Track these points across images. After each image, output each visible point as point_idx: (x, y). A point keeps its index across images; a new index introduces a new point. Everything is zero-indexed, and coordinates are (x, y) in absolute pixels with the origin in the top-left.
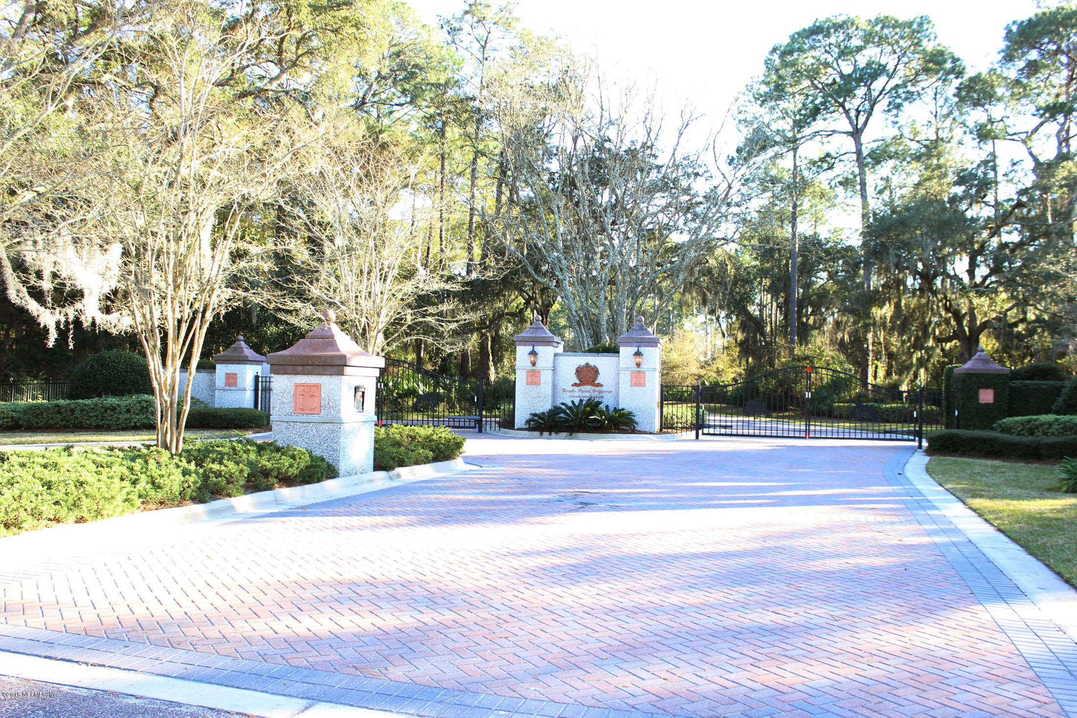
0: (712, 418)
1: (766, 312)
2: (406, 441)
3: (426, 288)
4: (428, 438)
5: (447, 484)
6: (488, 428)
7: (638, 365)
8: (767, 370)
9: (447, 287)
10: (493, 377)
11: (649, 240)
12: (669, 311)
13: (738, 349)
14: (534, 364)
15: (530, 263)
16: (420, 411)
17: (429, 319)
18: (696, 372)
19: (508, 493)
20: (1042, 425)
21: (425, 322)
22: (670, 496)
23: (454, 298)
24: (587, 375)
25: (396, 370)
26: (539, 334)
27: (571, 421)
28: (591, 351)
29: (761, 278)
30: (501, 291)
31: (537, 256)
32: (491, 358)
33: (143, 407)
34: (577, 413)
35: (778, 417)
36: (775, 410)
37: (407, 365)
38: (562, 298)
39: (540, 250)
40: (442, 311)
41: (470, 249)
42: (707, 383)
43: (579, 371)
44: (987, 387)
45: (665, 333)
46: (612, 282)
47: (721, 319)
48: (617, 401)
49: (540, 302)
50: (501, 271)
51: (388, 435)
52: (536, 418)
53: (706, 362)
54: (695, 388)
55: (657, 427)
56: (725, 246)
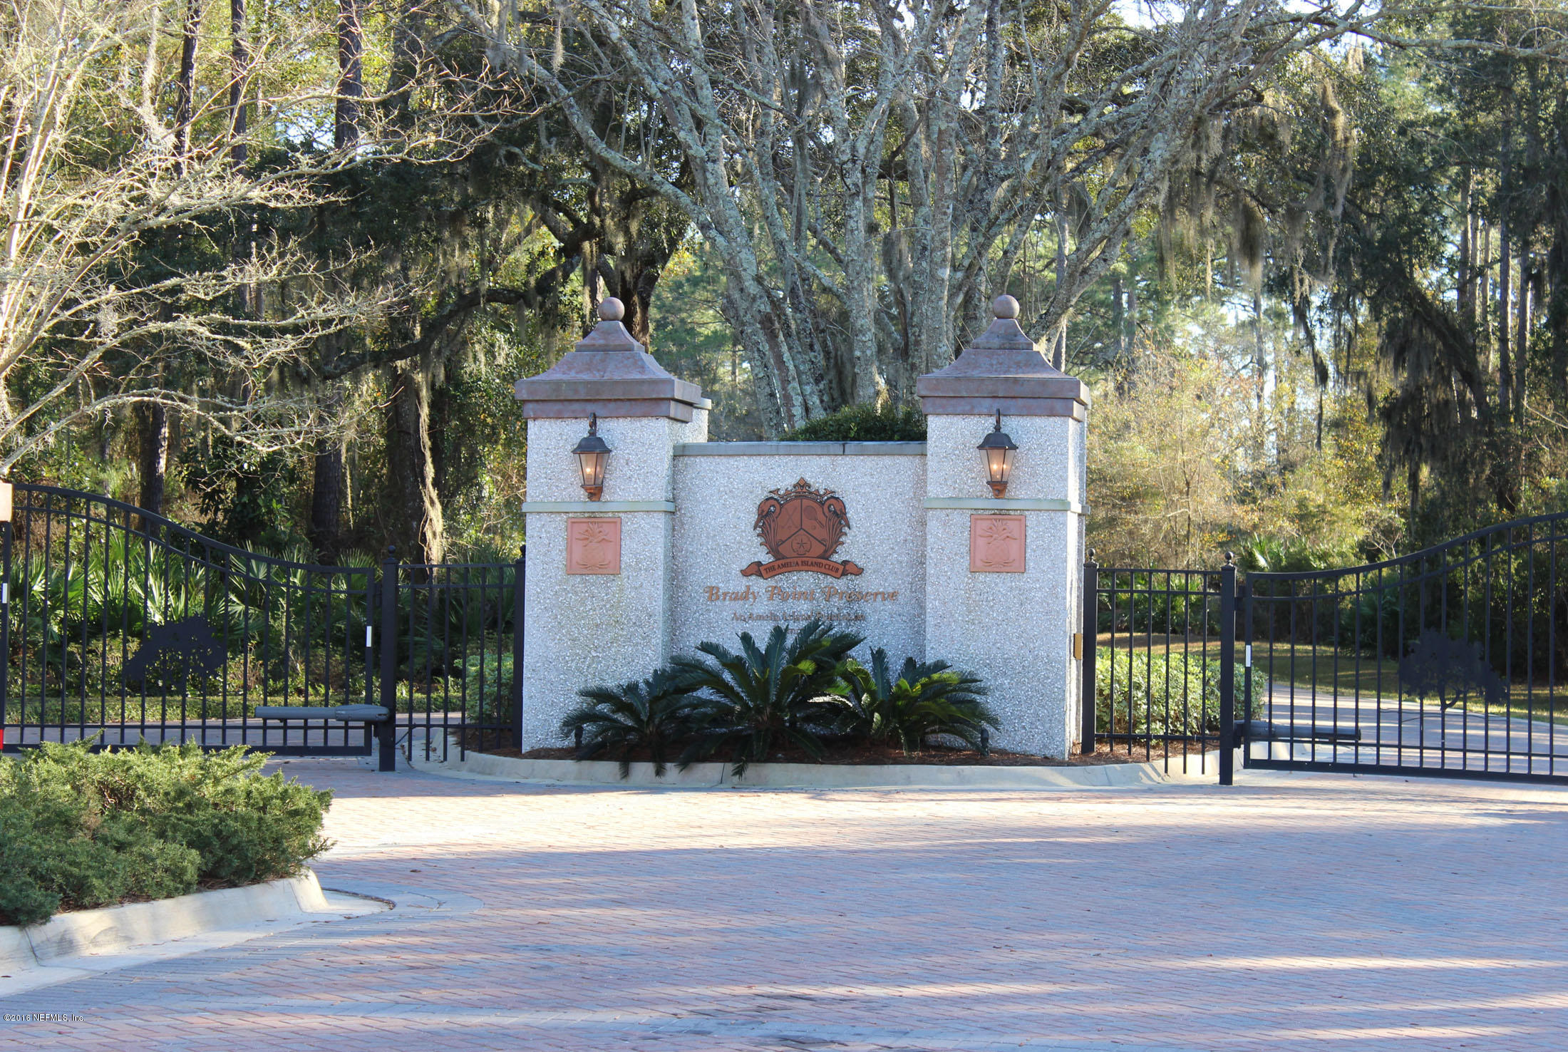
0: (1281, 699)
1: (1484, 294)
2: (93, 811)
3: (176, 200)
4: (183, 797)
5: (258, 973)
6: (418, 751)
7: (999, 486)
8: (1487, 518)
9: (257, 195)
10: (436, 549)
11: (1033, 20)
12: (1115, 278)
13: (1379, 431)
14: (595, 490)
15: (580, 97)
16: (152, 691)
17: (187, 323)
18: (1223, 513)
19: (496, 1005)
21: (172, 337)
22: (1125, 1009)
23: (284, 238)
24: (800, 529)
25: (58, 530)
26: (616, 371)
27: (741, 716)
28: (814, 433)
29: (1465, 165)
30: (467, 205)
31: (608, 73)
32: (430, 470)
34: (764, 685)
35: (1531, 703)
36: (1519, 675)
37: (102, 511)
38: (704, 227)
39: (616, 50)
40: (240, 290)
41: (347, 46)
42: (1262, 562)
43: (770, 515)
45: (1103, 363)
46: (894, 169)
47: (1313, 314)
48: (919, 632)
49: (620, 243)
50: (464, 130)
51: (25, 785)
52: (603, 708)
53: (1259, 477)
54: (1218, 578)
55: (1072, 731)
56: (1324, 45)
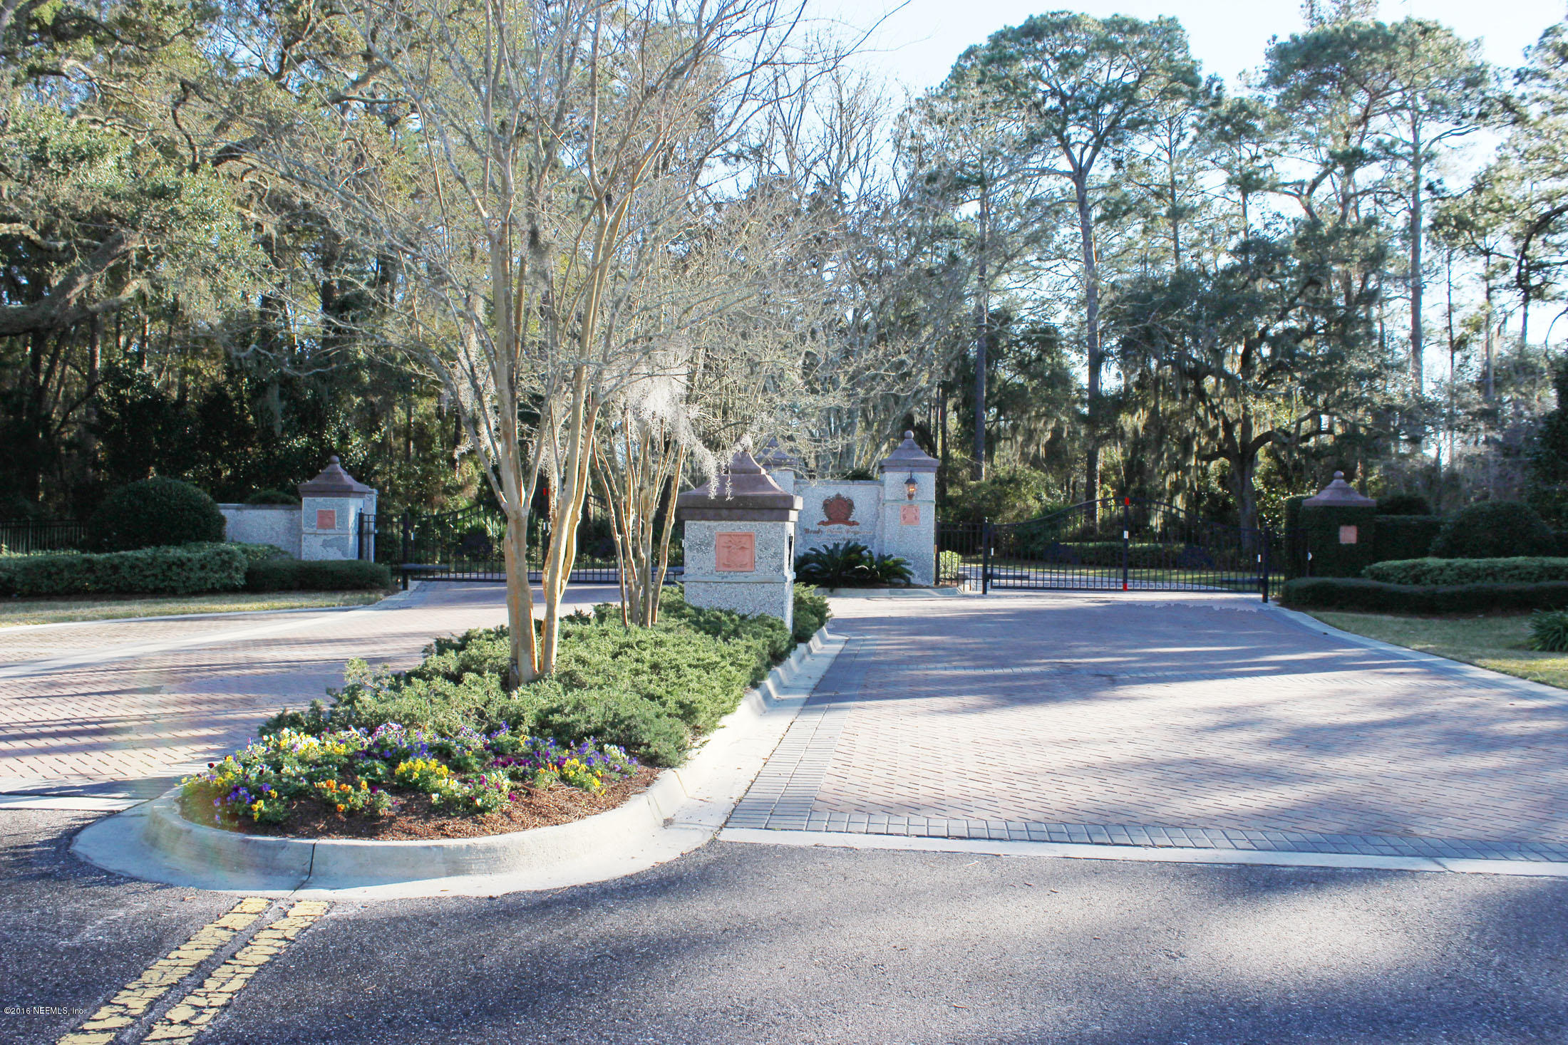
7: (912, 497)
20: (1431, 571)
24: (838, 510)
33: (224, 562)
34: (834, 562)
43: (827, 505)
44: (1349, 524)
48: (883, 545)
55: (934, 578)
